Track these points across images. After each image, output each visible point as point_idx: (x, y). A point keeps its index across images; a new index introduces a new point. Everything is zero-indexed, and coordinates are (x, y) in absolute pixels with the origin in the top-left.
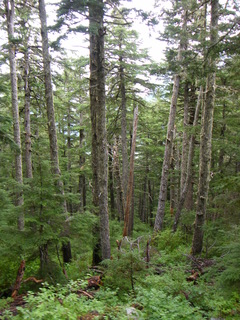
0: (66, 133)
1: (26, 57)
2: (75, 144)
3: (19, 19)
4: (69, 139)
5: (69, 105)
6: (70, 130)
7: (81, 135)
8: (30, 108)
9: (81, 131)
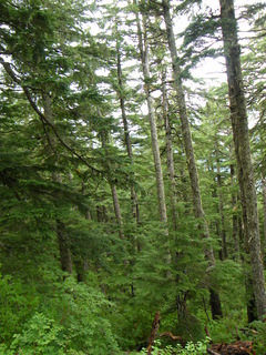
0: (215, 170)
1: (164, 95)
2: (226, 182)
3: (155, 58)
4: (219, 176)
5: (216, 138)
6: (219, 167)
7: (232, 171)
8: (172, 147)
9: (231, 166)
